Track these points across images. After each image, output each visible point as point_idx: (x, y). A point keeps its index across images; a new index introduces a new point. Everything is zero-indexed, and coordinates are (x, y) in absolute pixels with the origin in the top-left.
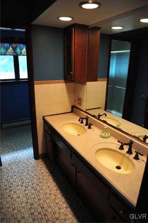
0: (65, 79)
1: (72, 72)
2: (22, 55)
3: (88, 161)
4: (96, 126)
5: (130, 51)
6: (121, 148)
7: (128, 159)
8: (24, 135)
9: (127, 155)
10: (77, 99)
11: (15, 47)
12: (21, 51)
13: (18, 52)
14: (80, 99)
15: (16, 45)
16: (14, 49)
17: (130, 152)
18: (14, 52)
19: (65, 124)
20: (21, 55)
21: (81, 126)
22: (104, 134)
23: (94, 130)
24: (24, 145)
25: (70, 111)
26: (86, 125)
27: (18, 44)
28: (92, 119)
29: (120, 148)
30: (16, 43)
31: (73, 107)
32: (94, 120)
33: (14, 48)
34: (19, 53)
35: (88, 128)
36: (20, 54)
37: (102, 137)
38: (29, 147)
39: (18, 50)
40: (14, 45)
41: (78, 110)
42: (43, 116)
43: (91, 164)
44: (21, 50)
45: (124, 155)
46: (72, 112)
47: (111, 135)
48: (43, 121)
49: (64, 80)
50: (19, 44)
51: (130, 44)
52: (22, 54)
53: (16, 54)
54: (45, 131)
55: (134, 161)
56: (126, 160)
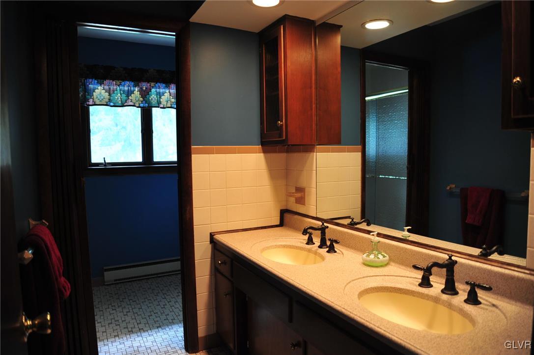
0: (263, 144)
1: (282, 121)
2: (161, 108)
3: (343, 311)
4: (348, 246)
5: (407, 91)
6: (426, 282)
7: (450, 306)
8: (158, 297)
9: (445, 297)
10: (294, 191)
11: (146, 88)
12: (160, 98)
13: (152, 99)
14: (301, 190)
15: (149, 85)
16: (145, 94)
17: (450, 288)
18: (144, 100)
19: (268, 248)
20: (158, 107)
21: (309, 251)
22: (372, 256)
23: (343, 254)
24: (158, 319)
25: (278, 223)
26: (320, 247)
27: (152, 84)
28: (334, 230)
29: (420, 285)
30: (148, 81)
31: (284, 213)
32: (341, 232)
33: (145, 91)
34: (154, 102)
35: (328, 252)
36: (157, 105)
37: (366, 264)
38: (172, 323)
39: (153, 97)
40: (145, 86)
41: (296, 217)
42: (210, 233)
43: (352, 315)
44: (158, 97)
45: (436, 300)
46: (282, 224)
47: (391, 259)
48: (210, 246)
49: (260, 146)
50: (156, 83)
51: (407, 72)
52: (162, 106)
53: (147, 105)
54: (215, 270)
55: (469, 308)
56: (442, 310)
